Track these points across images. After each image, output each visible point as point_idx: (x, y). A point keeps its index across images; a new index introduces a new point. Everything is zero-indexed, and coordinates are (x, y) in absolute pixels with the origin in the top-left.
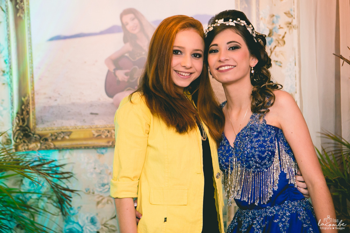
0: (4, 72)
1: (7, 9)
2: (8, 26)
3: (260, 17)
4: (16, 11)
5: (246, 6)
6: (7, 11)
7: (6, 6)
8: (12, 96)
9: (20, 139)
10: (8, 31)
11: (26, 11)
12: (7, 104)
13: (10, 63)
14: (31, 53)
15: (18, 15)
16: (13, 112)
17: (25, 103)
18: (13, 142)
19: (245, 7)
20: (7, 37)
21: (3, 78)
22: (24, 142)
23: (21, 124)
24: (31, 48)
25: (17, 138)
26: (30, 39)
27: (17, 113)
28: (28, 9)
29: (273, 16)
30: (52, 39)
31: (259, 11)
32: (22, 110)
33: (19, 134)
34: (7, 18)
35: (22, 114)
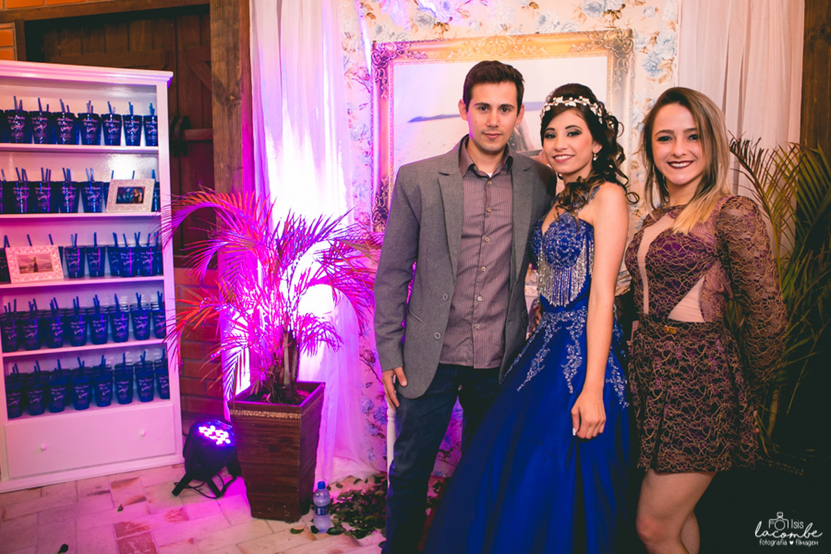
0: (367, 153)
1: (372, 90)
2: (372, 107)
3: (635, 100)
4: (381, 91)
5: (620, 88)
6: (372, 93)
7: (371, 87)
8: (372, 177)
9: (379, 220)
10: (372, 112)
11: (389, 91)
12: (368, 185)
13: (372, 144)
14: (392, 134)
15: (382, 96)
16: (373, 193)
17: (385, 184)
18: (372, 223)
19: (618, 90)
20: (370, 118)
21: (366, 159)
22: (382, 223)
23: (380, 205)
24: (392, 130)
25: (375, 219)
26: (392, 119)
27: (377, 194)
28: (392, 89)
29: (650, 100)
30: (413, 121)
31: (633, 94)
32: (382, 191)
33: (377, 214)
34: (372, 99)
35: (381, 195)
